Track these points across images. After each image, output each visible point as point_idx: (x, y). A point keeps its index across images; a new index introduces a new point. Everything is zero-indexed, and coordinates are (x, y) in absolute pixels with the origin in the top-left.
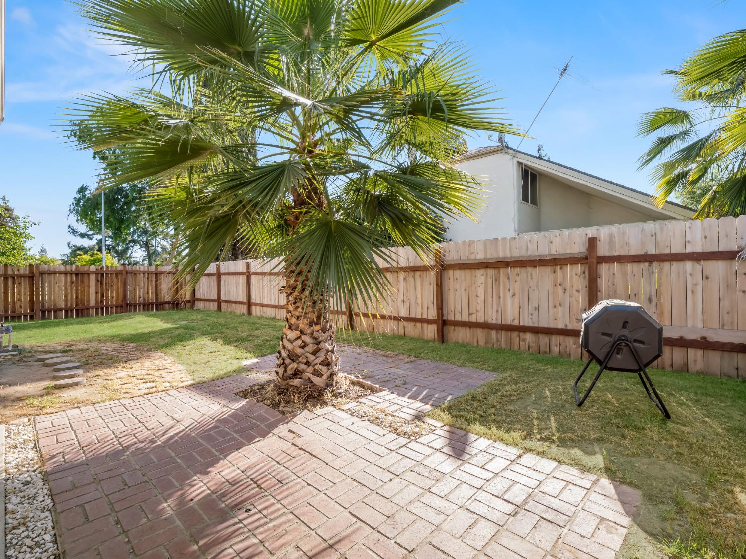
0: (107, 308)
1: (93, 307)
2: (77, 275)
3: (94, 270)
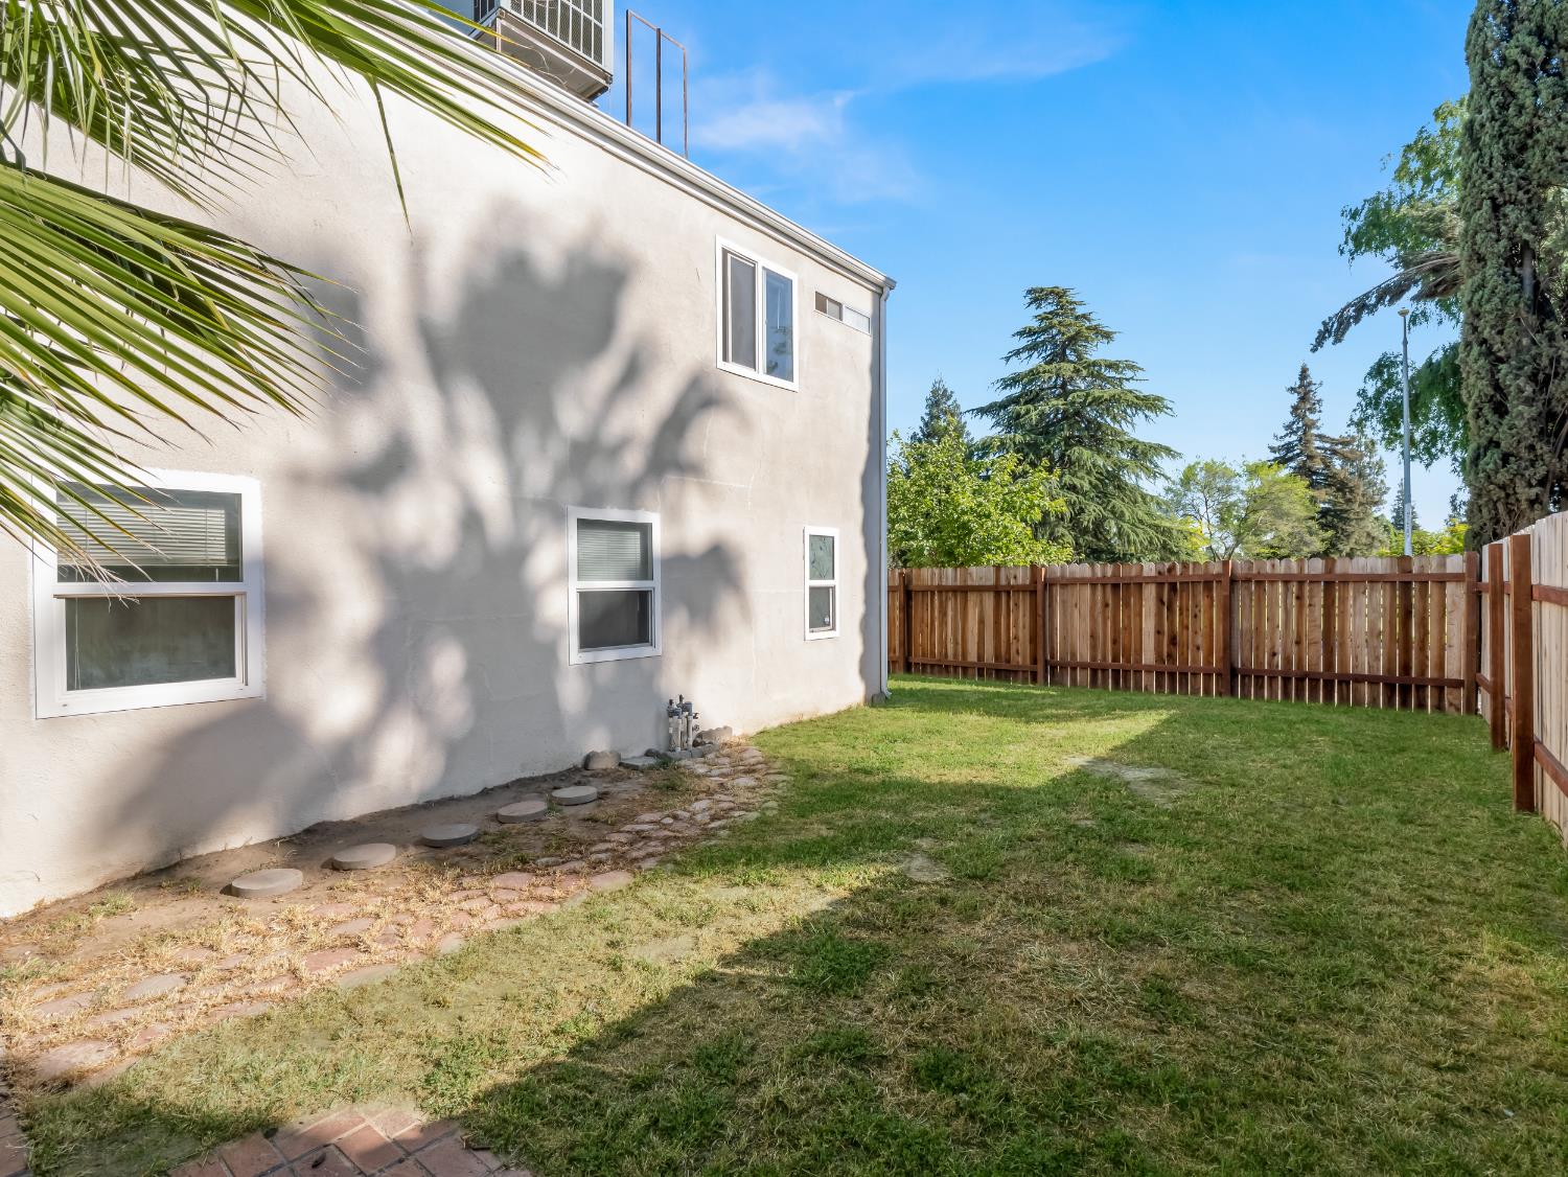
0: (1184, 675)
1: (1149, 670)
2: (1115, 586)
3: (1153, 573)
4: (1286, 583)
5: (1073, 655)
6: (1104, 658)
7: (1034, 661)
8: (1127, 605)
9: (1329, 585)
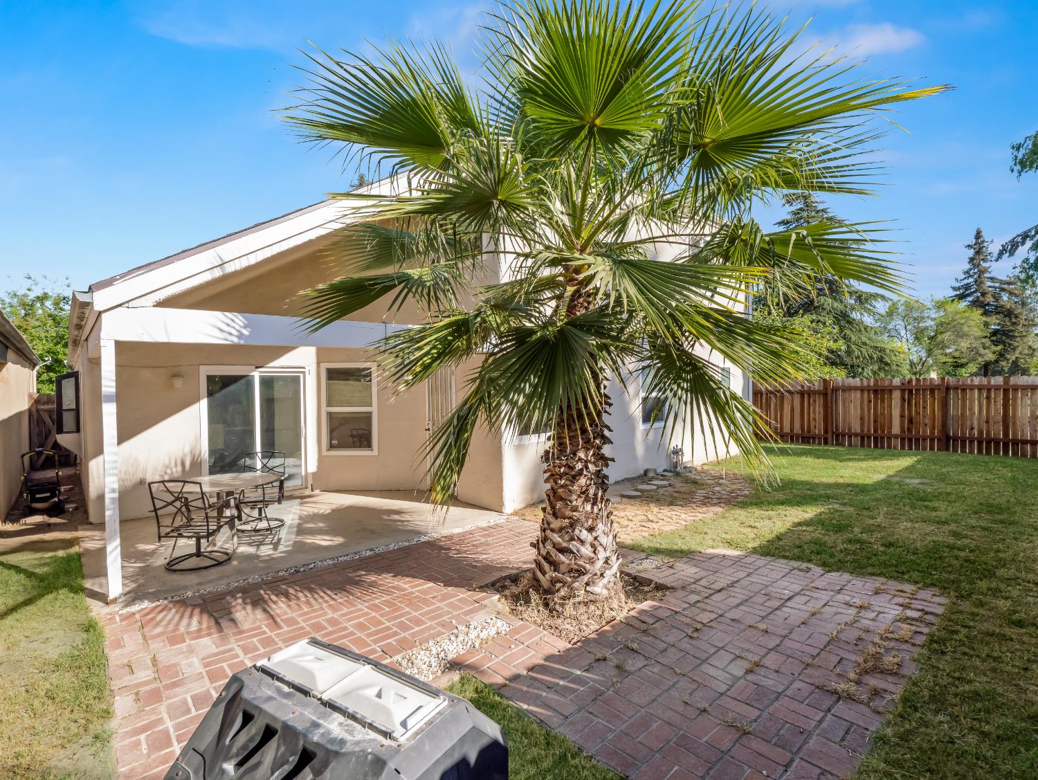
0: (917, 440)
1: (896, 437)
2: (876, 391)
3: (899, 384)
4: (980, 390)
5: (850, 429)
6: (869, 430)
7: (826, 432)
8: (883, 401)
9: (1006, 391)
